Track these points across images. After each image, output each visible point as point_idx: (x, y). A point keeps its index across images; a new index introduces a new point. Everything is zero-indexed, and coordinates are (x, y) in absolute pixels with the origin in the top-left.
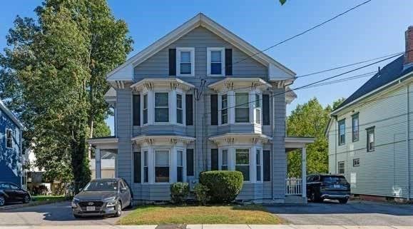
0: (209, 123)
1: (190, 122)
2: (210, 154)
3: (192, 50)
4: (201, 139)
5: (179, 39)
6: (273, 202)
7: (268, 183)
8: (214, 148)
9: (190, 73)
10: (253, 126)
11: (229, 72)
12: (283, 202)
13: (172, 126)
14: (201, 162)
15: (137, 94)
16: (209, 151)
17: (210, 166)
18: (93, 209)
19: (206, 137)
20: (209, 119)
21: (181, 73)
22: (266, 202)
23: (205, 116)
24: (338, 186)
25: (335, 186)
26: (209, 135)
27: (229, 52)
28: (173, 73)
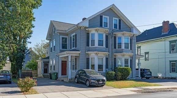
1: (107, 47)
3: (108, 17)
5: (104, 12)
6: (132, 79)
8: (115, 57)
9: (107, 27)
13: (104, 48)
15: (88, 32)
16: (113, 59)
19: (112, 53)
20: (113, 46)
21: (104, 26)
27: (120, 20)
28: (101, 26)
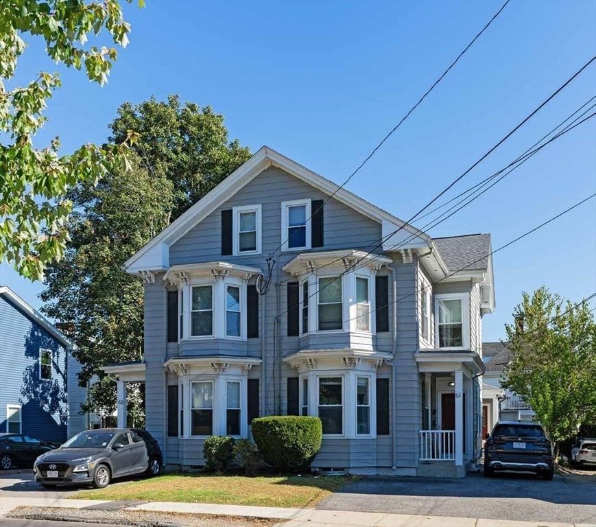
0: (285, 332)
1: (253, 332)
2: (285, 387)
3: (258, 208)
4: (270, 361)
5: (237, 193)
6: (393, 473)
7: (385, 438)
8: (293, 375)
9: (255, 249)
10: (348, 335)
11: (318, 242)
12: (412, 473)
13: (217, 341)
14: (271, 401)
15: (173, 290)
16: (285, 381)
17: (285, 408)
18: (55, 474)
19: (280, 355)
20: (285, 326)
21: (242, 249)
22: (382, 473)
23: (278, 320)
24: (523, 446)
25: (516, 445)
26: (284, 353)
27: (317, 206)
28: (227, 250)
